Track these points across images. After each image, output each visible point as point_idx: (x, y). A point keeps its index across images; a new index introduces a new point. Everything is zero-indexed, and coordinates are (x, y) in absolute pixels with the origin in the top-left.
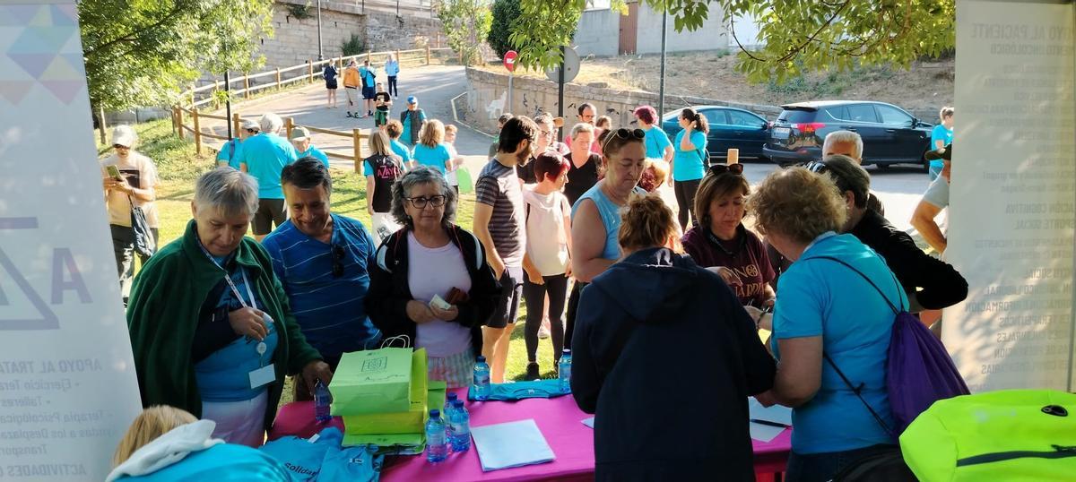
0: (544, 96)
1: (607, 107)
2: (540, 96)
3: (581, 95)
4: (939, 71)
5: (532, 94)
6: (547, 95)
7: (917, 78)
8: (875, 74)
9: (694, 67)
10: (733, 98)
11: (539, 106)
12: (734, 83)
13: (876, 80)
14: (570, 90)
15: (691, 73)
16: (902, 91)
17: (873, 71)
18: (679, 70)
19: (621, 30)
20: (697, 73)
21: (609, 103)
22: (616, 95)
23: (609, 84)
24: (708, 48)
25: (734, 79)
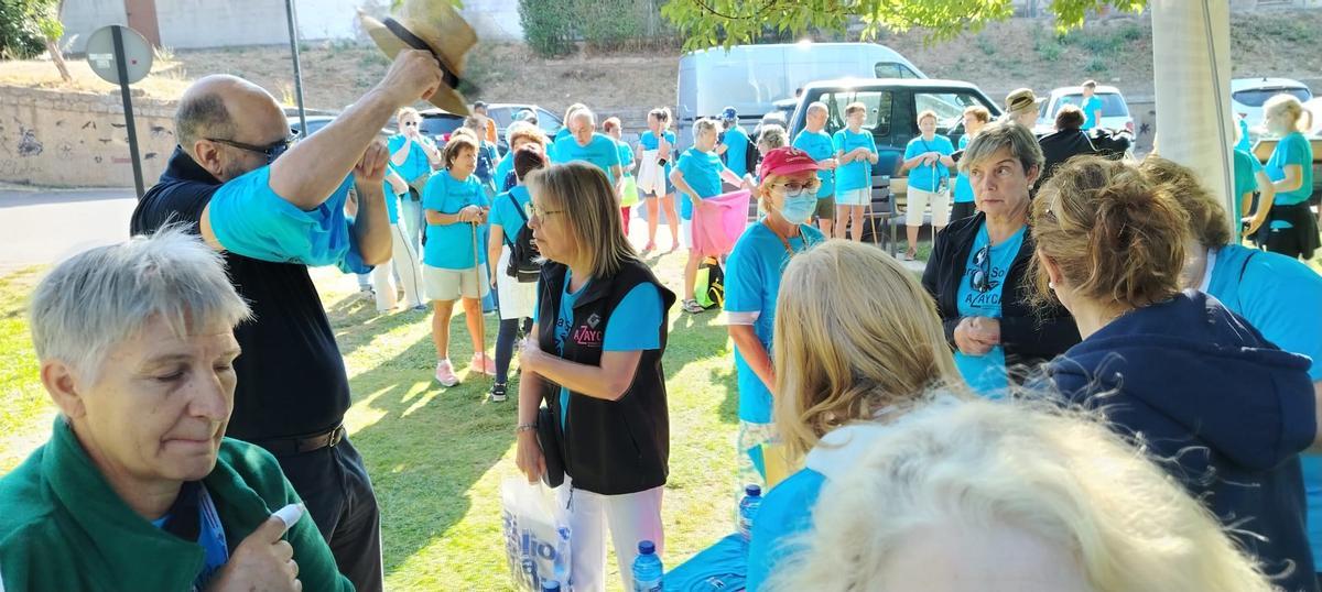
0: (34, 113)
1: (150, 124)
2: (25, 114)
3: (101, 107)
4: (565, 69)
5: (10, 112)
6: (39, 111)
7: (543, 77)
8: (498, 74)
9: (264, 67)
10: (333, 107)
11: (26, 129)
12: (328, 87)
13: (500, 80)
14: (80, 100)
15: (264, 74)
16: (532, 93)
17: (495, 71)
18: (245, 70)
19: (129, 15)
20: (272, 74)
21: (155, 118)
22: (163, 107)
23: (146, 91)
24: (272, 42)
25: (326, 83)
